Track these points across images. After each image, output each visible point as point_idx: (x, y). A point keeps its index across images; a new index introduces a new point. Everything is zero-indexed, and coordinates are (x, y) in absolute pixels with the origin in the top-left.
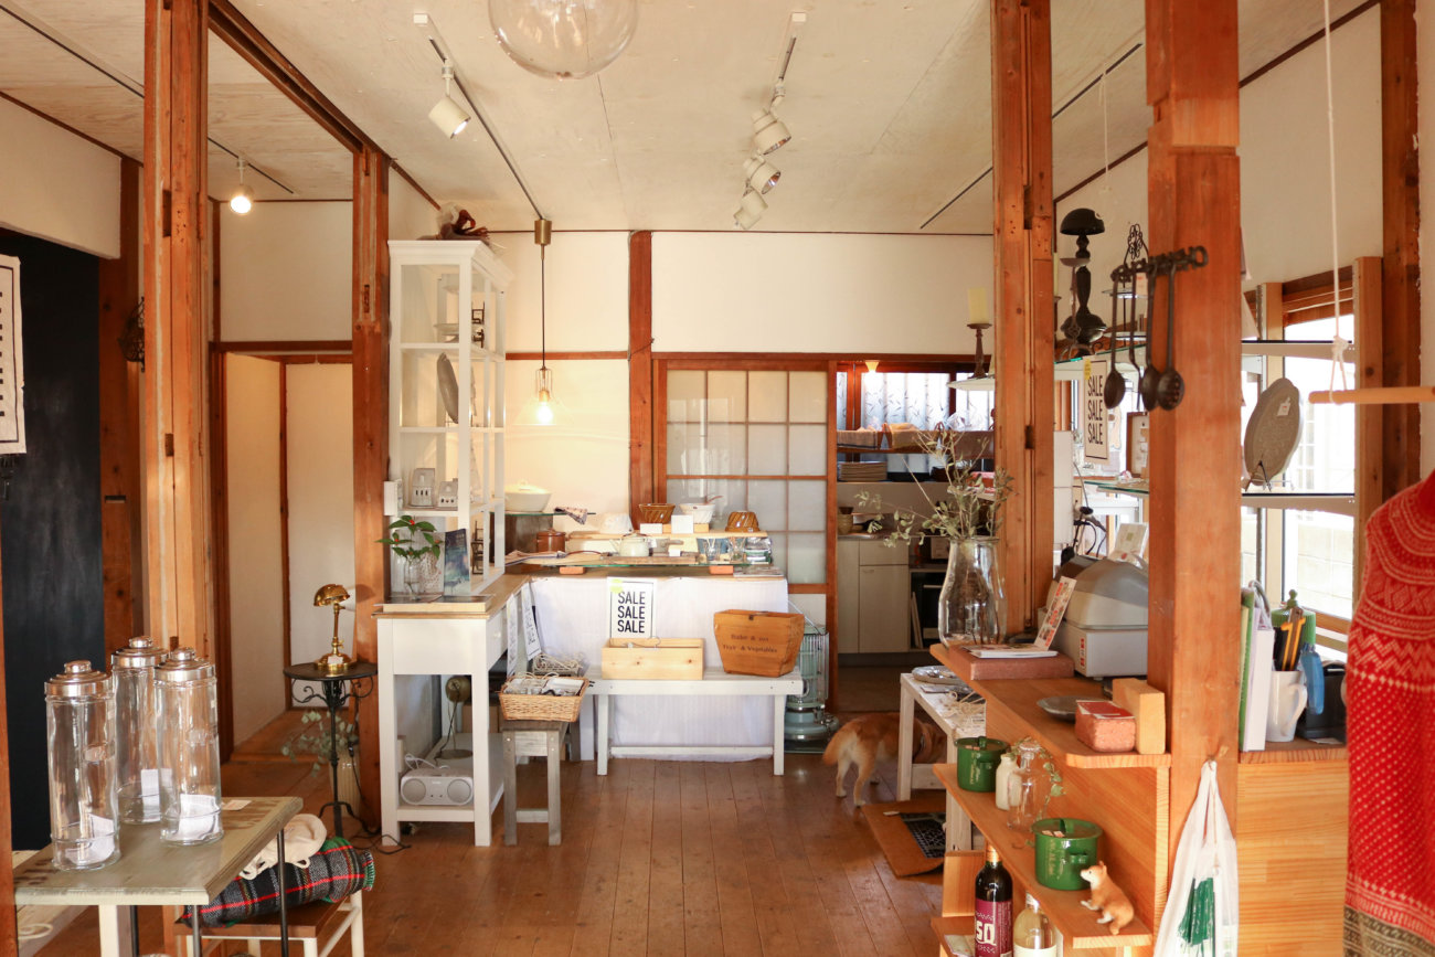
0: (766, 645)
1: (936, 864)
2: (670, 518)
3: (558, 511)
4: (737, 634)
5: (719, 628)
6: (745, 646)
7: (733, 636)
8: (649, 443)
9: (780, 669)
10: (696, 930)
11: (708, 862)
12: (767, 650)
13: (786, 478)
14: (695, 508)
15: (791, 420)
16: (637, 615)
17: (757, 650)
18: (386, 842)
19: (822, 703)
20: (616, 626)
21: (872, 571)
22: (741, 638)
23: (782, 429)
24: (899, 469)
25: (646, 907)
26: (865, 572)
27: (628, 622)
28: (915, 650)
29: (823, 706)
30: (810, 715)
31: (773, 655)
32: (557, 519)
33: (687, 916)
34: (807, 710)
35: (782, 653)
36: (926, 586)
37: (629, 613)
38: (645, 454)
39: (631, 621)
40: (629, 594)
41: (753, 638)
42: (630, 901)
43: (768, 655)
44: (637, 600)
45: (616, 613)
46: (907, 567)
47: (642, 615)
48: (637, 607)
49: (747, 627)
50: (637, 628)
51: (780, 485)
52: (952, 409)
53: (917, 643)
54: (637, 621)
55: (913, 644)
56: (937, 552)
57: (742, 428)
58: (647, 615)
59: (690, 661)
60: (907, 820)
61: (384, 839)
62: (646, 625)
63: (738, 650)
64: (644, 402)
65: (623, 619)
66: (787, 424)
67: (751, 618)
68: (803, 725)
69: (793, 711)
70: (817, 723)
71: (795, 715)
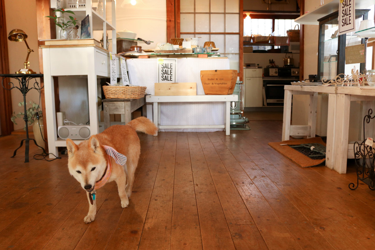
0: (222, 81)
1: (321, 161)
2: (182, 43)
3: (139, 39)
4: (210, 78)
5: (202, 77)
6: (214, 83)
7: (209, 79)
8: (174, 20)
9: (228, 91)
10: (202, 194)
11: (204, 163)
12: (222, 84)
13: (225, 34)
14: (191, 39)
15: (226, 12)
16: (169, 73)
17: (219, 84)
18: (51, 157)
19: (242, 111)
20: (161, 78)
21: (250, 79)
22: (212, 79)
23: (223, 15)
24: (256, 49)
25: (172, 182)
26: (248, 79)
27: (166, 76)
28: (264, 106)
29: (242, 112)
30: (238, 116)
31: (225, 86)
32: (138, 42)
33: (196, 187)
34: (236, 114)
35: (229, 84)
36: (268, 85)
37: (166, 73)
38: (172, 24)
39: (167, 76)
40: (166, 65)
41: (217, 79)
42: (164, 180)
43: (223, 85)
44: (169, 67)
45: (161, 72)
46: (262, 78)
47: (171, 73)
48: (169, 70)
49: (215, 75)
50: (169, 79)
51: (222, 36)
52: (273, 30)
53: (265, 104)
54: (169, 76)
55: (263, 105)
56: (272, 73)
57: (208, 15)
58: (173, 73)
59: (191, 88)
60: (291, 147)
61: (50, 155)
62: (173, 78)
63: (211, 85)
64: (172, 5)
65: (164, 75)
66: (225, 13)
67: (216, 71)
68: (234, 119)
69: (231, 114)
70: (240, 118)
71: (232, 115)
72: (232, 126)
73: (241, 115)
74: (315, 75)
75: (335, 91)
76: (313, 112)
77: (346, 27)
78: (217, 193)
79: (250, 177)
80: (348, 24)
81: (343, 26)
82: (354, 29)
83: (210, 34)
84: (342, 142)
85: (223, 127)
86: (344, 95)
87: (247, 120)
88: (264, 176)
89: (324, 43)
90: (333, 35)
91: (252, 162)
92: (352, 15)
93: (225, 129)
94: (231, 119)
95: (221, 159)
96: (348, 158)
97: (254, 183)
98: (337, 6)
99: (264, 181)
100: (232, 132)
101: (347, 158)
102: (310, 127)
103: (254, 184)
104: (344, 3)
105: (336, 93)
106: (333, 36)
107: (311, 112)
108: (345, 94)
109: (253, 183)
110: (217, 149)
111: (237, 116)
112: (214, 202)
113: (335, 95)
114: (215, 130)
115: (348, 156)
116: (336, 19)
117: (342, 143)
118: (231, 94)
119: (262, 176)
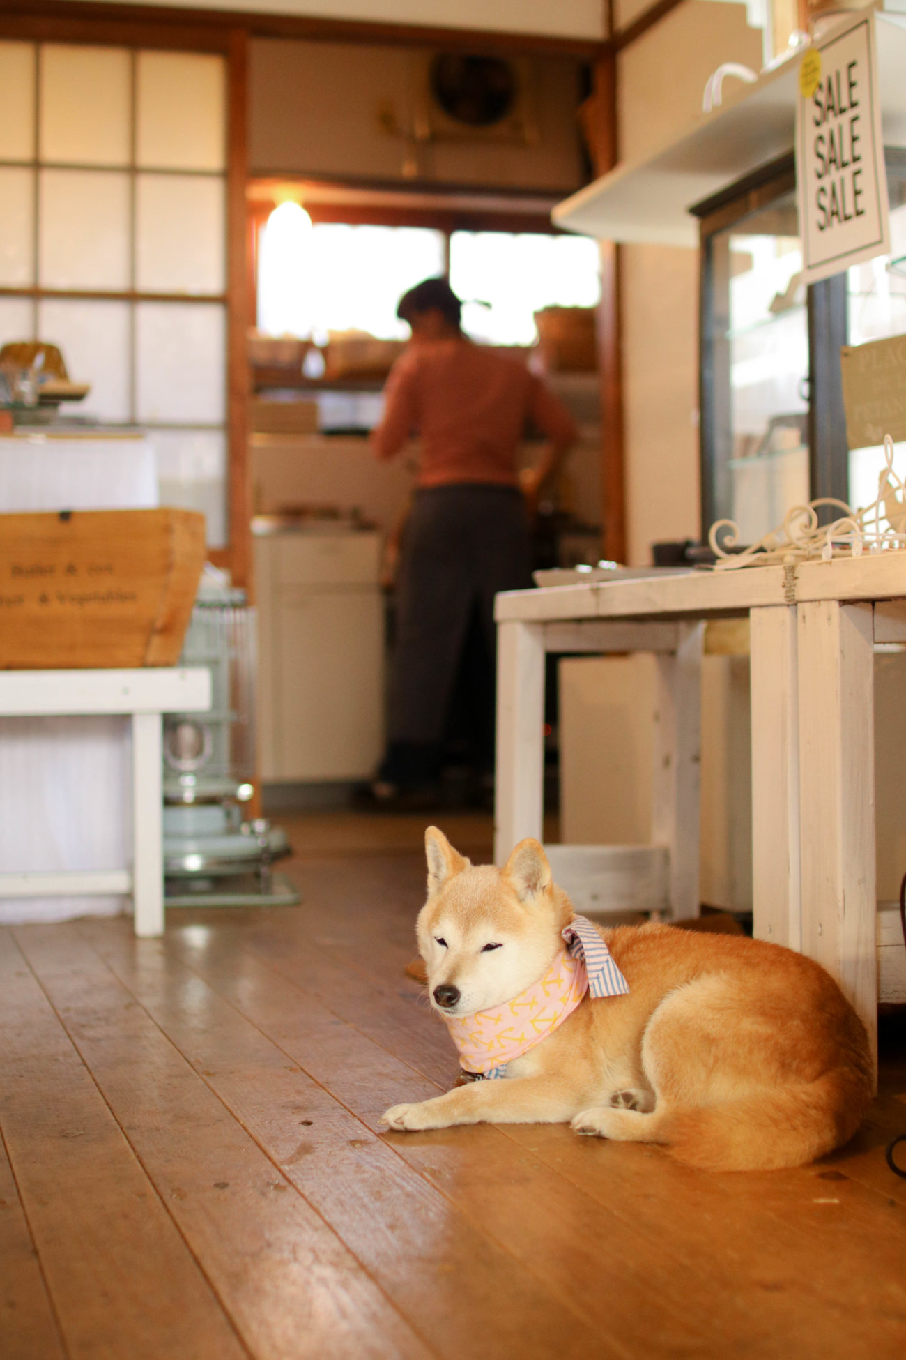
0: (107, 584)
4: (26, 562)
6: (50, 592)
7: (17, 571)
9: (147, 645)
12: (107, 598)
13: (131, 297)
17: (83, 600)
19: (242, 781)
22: (39, 570)
29: (244, 792)
30: (216, 813)
31: (126, 610)
34: (206, 801)
35: (150, 600)
41: (71, 569)
43: (114, 609)
49: (56, 542)
51: (116, 312)
57: (25, 176)
63: (32, 606)
66: (133, 170)
67: (65, 516)
68: (197, 836)
69: (170, 802)
70: (232, 831)
71: (174, 813)
72: (174, 882)
73: (236, 812)
74: (688, 544)
75: (782, 591)
76: (675, 761)
77: (842, 235)
78: (36, 1252)
79: (272, 1152)
80: (847, 218)
81: (821, 228)
82: (880, 242)
83: (35, 294)
84: (840, 897)
85: (118, 882)
86: (836, 604)
87: (276, 839)
88: (364, 1143)
89: (726, 344)
90: (778, 298)
91: (291, 1069)
92: (865, 164)
93: (129, 896)
94: (168, 835)
95: (85, 1064)
96: (882, 1001)
97: (289, 1182)
98: (786, 127)
99: (359, 1166)
100: (174, 918)
101: (879, 998)
102: (666, 856)
103: (290, 1189)
104: (822, 97)
105: (793, 603)
106: (780, 305)
107: (667, 762)
108: (844, 602)
109: (284, 1183)
110: (67, 1010)
111: (214, 817)
112: (11, 1304)
113: (786, 613)
114: (68, 909)
115: (883, 988)
116: (786, 200)
117: (841, 904)
118: (167, 664)
119: (353, 1143)
